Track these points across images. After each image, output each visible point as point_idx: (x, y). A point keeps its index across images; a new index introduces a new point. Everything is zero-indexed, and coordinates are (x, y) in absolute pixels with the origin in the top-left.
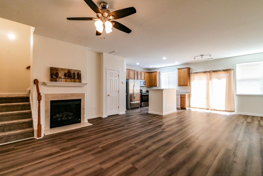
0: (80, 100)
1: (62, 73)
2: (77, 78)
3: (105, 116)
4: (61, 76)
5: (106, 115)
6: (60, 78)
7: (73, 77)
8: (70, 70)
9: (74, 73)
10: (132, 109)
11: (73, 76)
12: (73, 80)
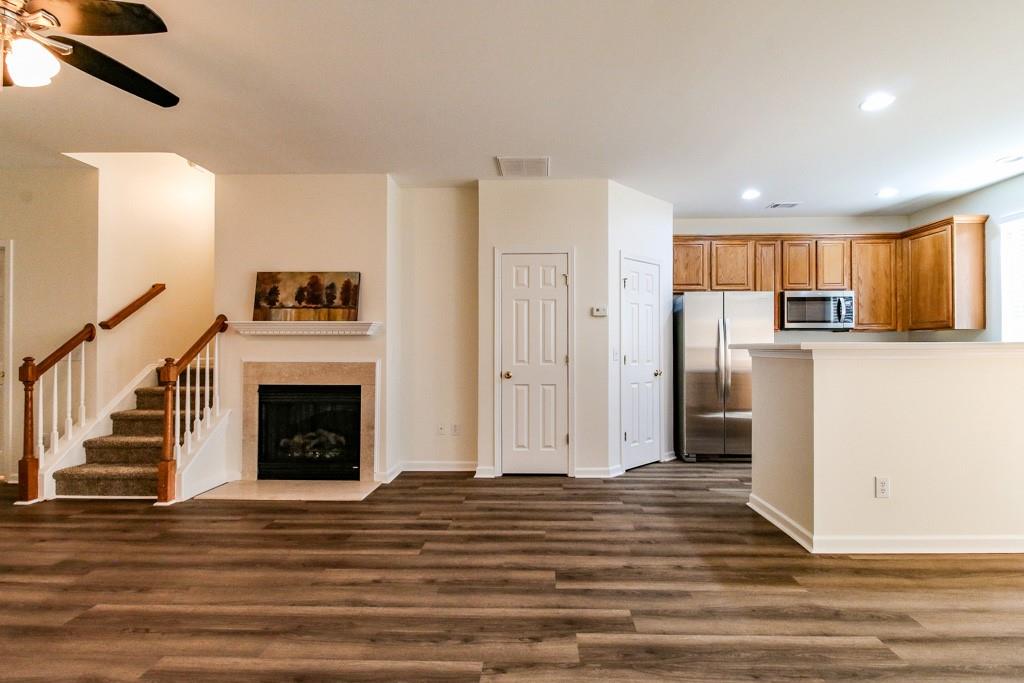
0: (356, 390)
1: (288, 290)
2: (340, 302)
3: (484, 472)
4: (286, 299)
5: (492, 468)
6: (282, 307)
7: (324, 299)
8: (319, 276)
9: (332, 287)
10: (702, 458)
11: (328, 295)
12: (325, 310)
